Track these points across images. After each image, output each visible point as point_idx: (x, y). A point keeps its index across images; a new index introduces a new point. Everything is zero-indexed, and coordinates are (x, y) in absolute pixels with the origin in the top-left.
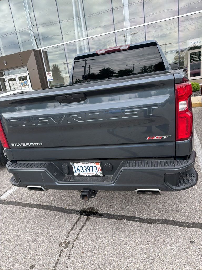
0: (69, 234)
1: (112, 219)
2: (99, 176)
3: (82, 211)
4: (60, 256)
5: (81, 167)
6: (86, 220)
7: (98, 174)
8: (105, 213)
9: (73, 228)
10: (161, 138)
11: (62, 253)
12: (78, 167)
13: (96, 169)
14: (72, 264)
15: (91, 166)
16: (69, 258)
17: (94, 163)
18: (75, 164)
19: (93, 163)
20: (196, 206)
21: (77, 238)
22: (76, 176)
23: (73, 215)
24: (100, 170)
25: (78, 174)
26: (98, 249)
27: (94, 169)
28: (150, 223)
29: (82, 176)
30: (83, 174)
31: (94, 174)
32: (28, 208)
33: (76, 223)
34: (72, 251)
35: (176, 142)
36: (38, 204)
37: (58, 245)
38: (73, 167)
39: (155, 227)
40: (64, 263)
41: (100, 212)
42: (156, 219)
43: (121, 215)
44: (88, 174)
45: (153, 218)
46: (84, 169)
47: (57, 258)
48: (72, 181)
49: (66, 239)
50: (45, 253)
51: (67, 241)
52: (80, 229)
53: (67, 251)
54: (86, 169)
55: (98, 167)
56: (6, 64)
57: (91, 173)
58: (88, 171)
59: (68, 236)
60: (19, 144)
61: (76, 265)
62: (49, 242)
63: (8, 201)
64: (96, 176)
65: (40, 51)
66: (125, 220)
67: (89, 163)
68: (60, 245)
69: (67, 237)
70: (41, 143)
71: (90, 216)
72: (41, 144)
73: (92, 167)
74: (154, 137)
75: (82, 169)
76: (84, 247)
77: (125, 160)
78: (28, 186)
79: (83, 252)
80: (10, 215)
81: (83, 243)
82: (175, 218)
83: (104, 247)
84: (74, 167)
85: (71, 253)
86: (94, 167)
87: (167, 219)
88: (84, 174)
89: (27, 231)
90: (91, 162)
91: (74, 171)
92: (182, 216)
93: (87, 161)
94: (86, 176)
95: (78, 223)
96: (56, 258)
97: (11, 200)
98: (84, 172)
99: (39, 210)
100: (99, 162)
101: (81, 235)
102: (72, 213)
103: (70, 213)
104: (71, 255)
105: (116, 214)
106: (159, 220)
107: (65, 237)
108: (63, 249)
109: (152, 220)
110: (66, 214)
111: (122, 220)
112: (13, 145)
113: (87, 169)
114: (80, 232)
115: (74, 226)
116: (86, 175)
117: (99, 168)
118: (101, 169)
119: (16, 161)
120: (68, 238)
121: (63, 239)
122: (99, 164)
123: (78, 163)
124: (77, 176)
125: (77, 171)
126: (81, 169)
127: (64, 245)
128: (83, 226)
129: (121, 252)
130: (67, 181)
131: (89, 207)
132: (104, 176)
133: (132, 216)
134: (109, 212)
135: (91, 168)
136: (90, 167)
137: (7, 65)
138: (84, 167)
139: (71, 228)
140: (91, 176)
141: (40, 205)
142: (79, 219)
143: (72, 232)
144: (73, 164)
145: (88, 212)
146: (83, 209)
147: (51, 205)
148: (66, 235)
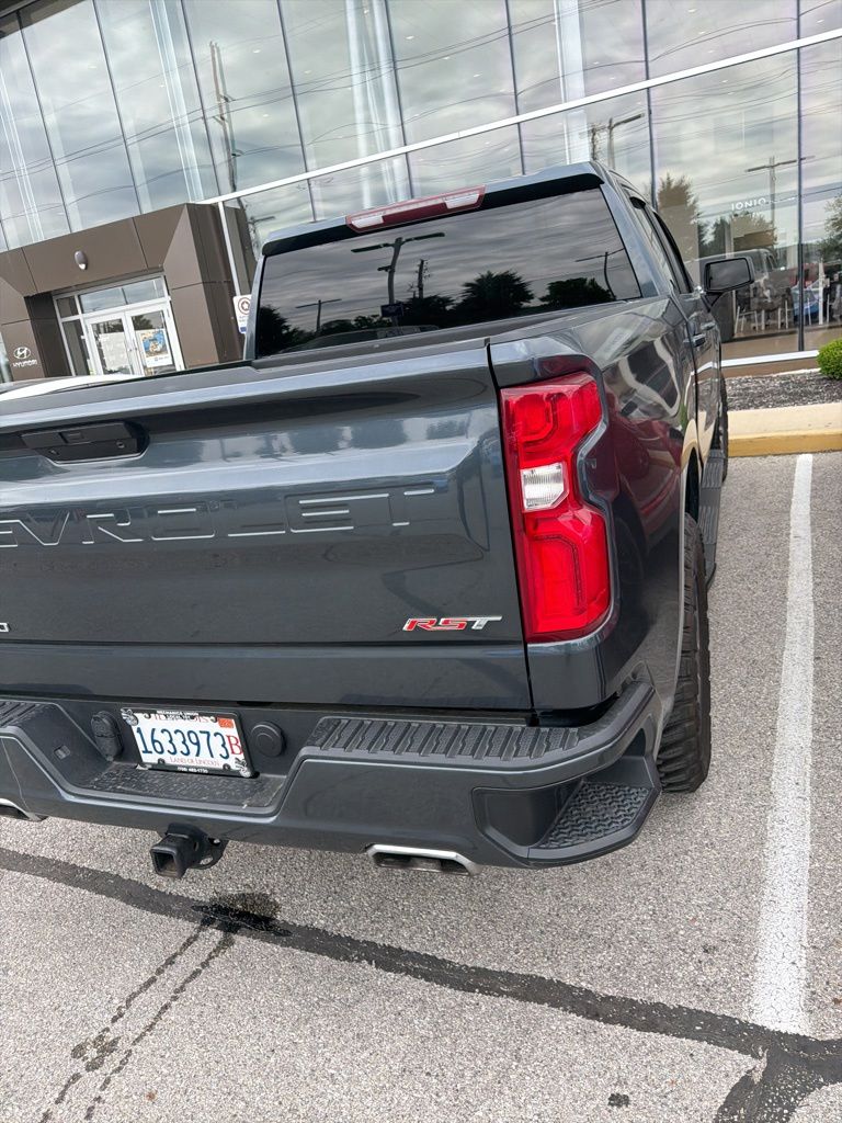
0: (128, 1007)
1: (319, 953)
2: (236, 775)
3: (215, 905)
4: (59, 1100)
5: (162, 732)
6: (214, 951)
7: (232, 764)
8: (303, 924)
9: (153, 980)
10: (461, 625)
11: (72, 1088)
12: (153, 730)
13: (224, 746)
15: (201, 732)
16: (89, 1116)
17: (212, 718)
18: (140, 716)
19: (208, 718)
20: (697, 924)
21: (151, 1027)
22: (151, 766)
23: (173, 920)
24: (237, 750)
25: (156, 762)
26: (214, 1087)
27: (216, 742)
28: (470, 989)
29: (173, 770)
30: (176, 763)
31: (217, 767)
32: (18, 874)
33: (170, 961)
34: (112, 1082)
35: (529, 646)
36: (58, 862)
37: (67, 1053)
38: (134, 729)
39: (483, 1008)
41: (281, 916)
42: (501, 972)
43: (361, 937)
44: (192, 761)
45: (490, 968)
46: (178, 739)
47: (44, 1110)
49: (110, 1026)
51: (110, 1037)
52: (178, 986)
53: (92, 1080)
54: (184, 743)
55: (229, 737)
56: (83, 266)
57: (206, 761)
58: (193, 749)
59: (121, 1015)
62: (38, 1035)
64: (226, 773)
65: (214, 208)
66: (371, 963)
67: (192, 717)
68: (78, 1052)
69: (114, 1020)
70: (5, 624)
71: (235, 932)
72: (2, 628)
73: (206, 735)
74: (431, 623)
75: (171, 742)
76: (165, 1071)
77: (332, 715)
79: (151, 1096)
81: (167, 1055)
82: (581, 974)
83: (240, 1081)
84: (139, 730)
85: (103, 1094)
86: (215, 735)
87: (548, 974)
88: (179, 760)
90: (201, 715)
91: (140, 746)
92: (619, 967)
93: (183, 710)
94: (185, 769)
95: (178, 958)
96: (39, 1110)
98: (179, 755)
99: (53, 887)
100: (230, 717)
101: (171, 1015)
102: (173, 914)
103: (165, 911)
104: (104, 1103)
106: (509, 977)
107: (108, 1017)
108: (83, 1072)
109: (482, 973)
110: (147, 915)
111: (357, 961)
113: (188, 742)
114: (174, 1003)
115: (159, 972)
116: (188, 767)
117: (233, 741)
118: (239, 744)
120: (117, 1025)
121: (96, 1024)
122: (230, 726)
123: (152, 715)
124: (155, 768)
125: (150, 748)
126: (164, 738)
127: (92, 1053)
128: (196, 974)
129: (302, 1111)
131: (248, 891)
132: (255, 775)
133: (404, 947)
134: (320, 923)
135: (203, 739)
136: (199, 735)
137: (86, 268)
138: (176, 732)
139: (145, 977)
140: (206, 771)
141: (65, 865)
142: (191, 944)
143: (141, 998)
144: (132, 718)
145: (234, 915)
146: (222, 898)
147: (108, 870)
148: (116, 1008)
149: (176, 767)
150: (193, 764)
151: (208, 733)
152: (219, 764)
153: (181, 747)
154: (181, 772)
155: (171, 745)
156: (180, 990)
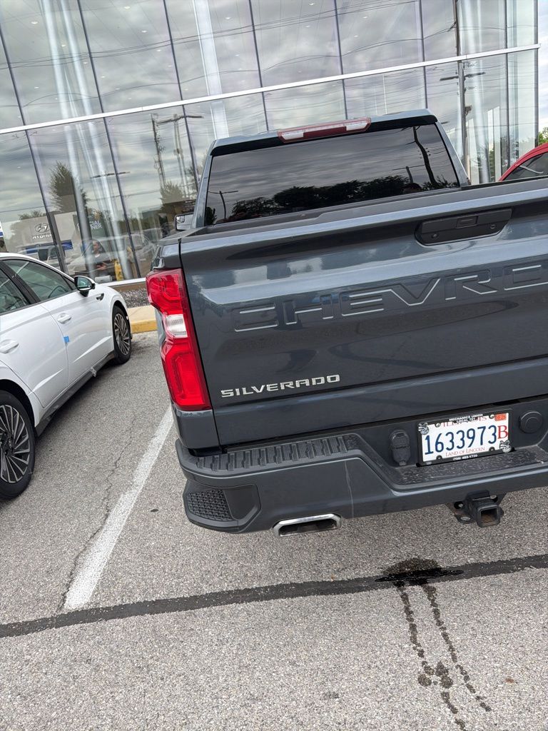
0: (419, 645)
1: (495, 574)
2: (500, 452)
3: (390, 575)
4: (454, 711)
5: (447, 435)
6: (429, 596)
7: (496, 446)
8: (463, 564)
9: (413, 627)
11: (451, 701)
12: (440, 434)
13: (494, 434)
14: (513, 719)
15: (479, 428)
16: (488, 709)
17: (492, 415)
18: (432, 427)
19: (488, 417)
21: (451, 649)
22: (430, 463)
23: (374, 592)
24: (503, 434)
25: (435, 459)
26: (540, 659)
27: (488, 435)
29: (450, 461)
30: (450, 456)
31: (483, 451)
33: (408, 612)
34: (474, 686)
36: (230, 592)
37: (418, 686)
38: (424, 437)
40: (486, 726)
41: (443, 565)
43: (507, 558)
44: (466, 451)
46: (458, 437)
47: (452, 721)
48: (434, 480)
49: (423, 660)
50: (401, 718)
51: (433, 665)
52: (435, 622)
53: (458, 691)
54: (462, 439)
55: (499, 427)
57: (477, 448)
58: (468, 441)
59: (422, 651)
60: (254, 388)
61: (528, 720)
63: (108, 608)
64: (492, 453)
66: (531, 568)
67: (476, 418)
68: (424, 681)
69: (421, 654)
70: (338, 376)
71: (427, 583)
72: (334, 378)
73: (482, 430)
75: (451, 441)
76: (498, 665)
78: (283, 523)
79: (510, 680)
80: (159, 647)
81: (486, 657)
84: (428, 438)
85: (477, 693)
86: (490, 428)
88: (456, 453)
89: (274, 674)
90: (483, 415)
91: (425, 449)
93: (471, 414)
94: (459, 459)
95: (412, 609)
96: (449, 722)
97: (119, 602)
98: (455, 449)
99: (251, 606)
100: (505, 412)
101: (456, 638)
102: (367, 589)
103: (360, 589)
104: (486, 698)
105: (492, 559)
107: (415, 655)
108: (445, 690)
111: (522, 570)
112: (227, 393)
113: (466, 438)
114: (447, 631)
115: (411, 620)
116: (461, 457)
117: (503, 429)
118: (507, 430)
120: (427, 657)
121: (413, 663)
122: (504, 418)
123: (442, 424)
124: (434, 463)
125: (433, 448)
126: (445, 440)
127: (434, 678)
128: (436, 612)
130: (423, 481)
131: (400, 560)
132: (513, 450)
133: (537, 554)
134: (471, 560)
135: (478, 432)
136: (477, 430)
138: (458, 433)
139: (406, 627)
140: (477, 456)
141: (238, 591)
142: (407, 599)
143: (421, 638)
144: (426, 429)
145: (412, 575)
146: (390, 569)
147: (279, 583)
148: (412, 649)
149: (452, 458)
150: (465, 453)
151: (484, 428)
152: (486, 448)
153: (458, 442)
154: (456, 461)
155: (451, 443)
156: (439, 623)
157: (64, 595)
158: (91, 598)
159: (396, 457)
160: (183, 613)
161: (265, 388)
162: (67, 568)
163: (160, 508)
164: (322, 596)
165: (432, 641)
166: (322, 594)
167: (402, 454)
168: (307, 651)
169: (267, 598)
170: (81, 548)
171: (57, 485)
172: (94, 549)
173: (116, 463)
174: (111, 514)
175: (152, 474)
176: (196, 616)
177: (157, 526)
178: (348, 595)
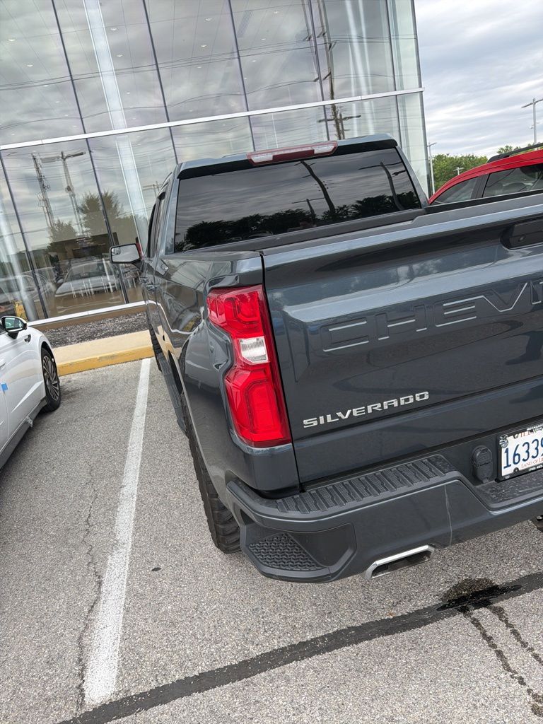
0: (515, 672)
3: (450, 601)
5: (523, 445)
6: (500, 617)
8: (517, 578)
9: (499, 654)
12: (518, 446)
18: (510, 439)
22: (508, 477)
23: (442, 622)
25: (513, 471)
29: (526, 472)
33: (487, 638)
36: (284, 649)
37: (535, 718)
38: (504, 450)
41: (498, 582)
44: (540, 460)
46: (533, 447)
49: (527, 688)
52: (519, 644)
54: (537, 449)
58: (541, 450)
59: (522, 678)
60: (340, 414)
63: (143, 695)
69: (522, 682)
75: (527, 452)
78: (378, 563)
84: (507, 451)
88: (531, 463)
91: (504, 463)
94: (534, 469)
95: (489, 634)
98: (530, 459)
112: (310, 423)
113: (540, 447)
114: (536, 652)
115: (494, 646)
116: (536, 466)
119: (301, 488)
121: (518, 693)
123: (520, 434)
124: (511, 477)
125: (511, 462)
126: (522, 451)
128: (515, 633)
138: (533, 442)
141: (292, 647)
142: (479, 624)
143: (513, 663)
144: (506, 441)
145: (472, 598)
146: (446, 595)
147: (335, 629)
148: (510, 678)
149: (528, 469)
150: (538, 463)
153: (533, 452)
154: (533, 471)
155: (527, 454)
156: (524, 645)
157: (79, 687)
158: (117, 685)
159: (480, 475)
160: (238, 683)
161: (351, 413)
162: (72, 652)
163: (162, 566)
164: (388, 637)
165: (526, 665)
166: (387, 634)
167: (485, 471)
168: (400, 701)
169: (329, 649)
170: (82, 627)
171: (21, 556)
172: (98, 625)
173: (87, 521)
174: (105, 580)
175: (137, 529)
176: (255, 685)
177: (166, 587)
178: (417, 631)
